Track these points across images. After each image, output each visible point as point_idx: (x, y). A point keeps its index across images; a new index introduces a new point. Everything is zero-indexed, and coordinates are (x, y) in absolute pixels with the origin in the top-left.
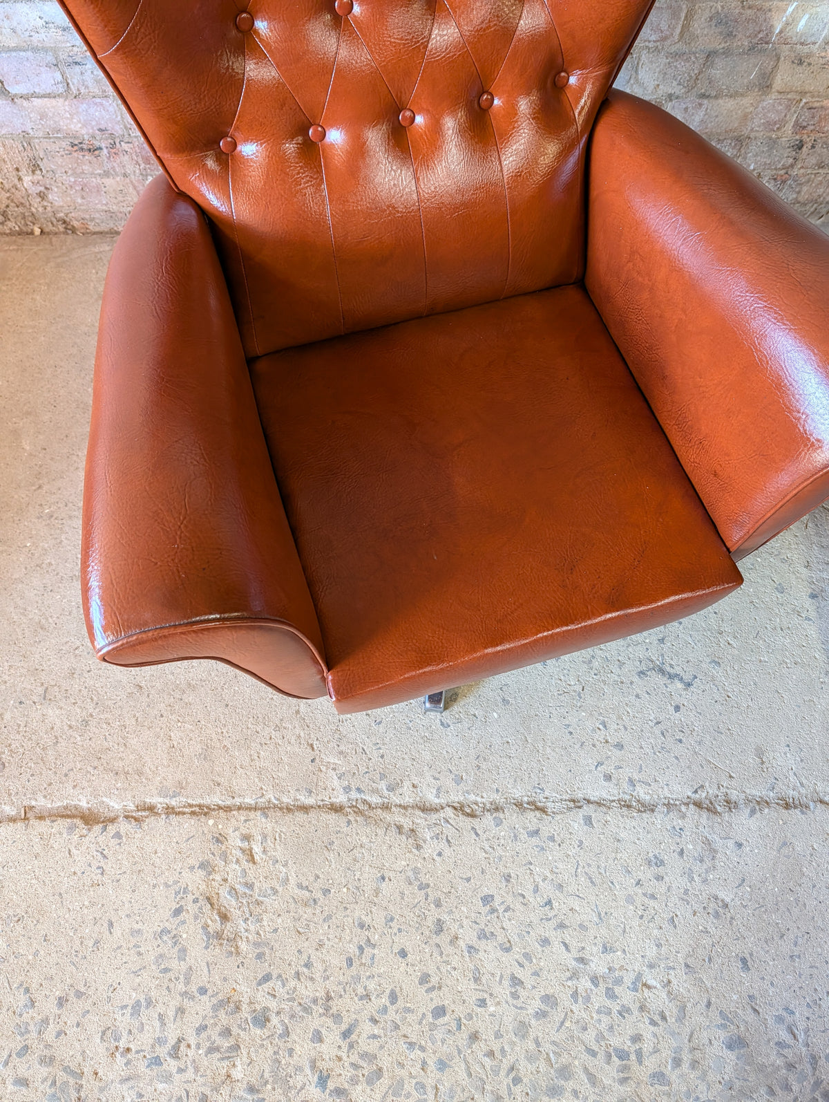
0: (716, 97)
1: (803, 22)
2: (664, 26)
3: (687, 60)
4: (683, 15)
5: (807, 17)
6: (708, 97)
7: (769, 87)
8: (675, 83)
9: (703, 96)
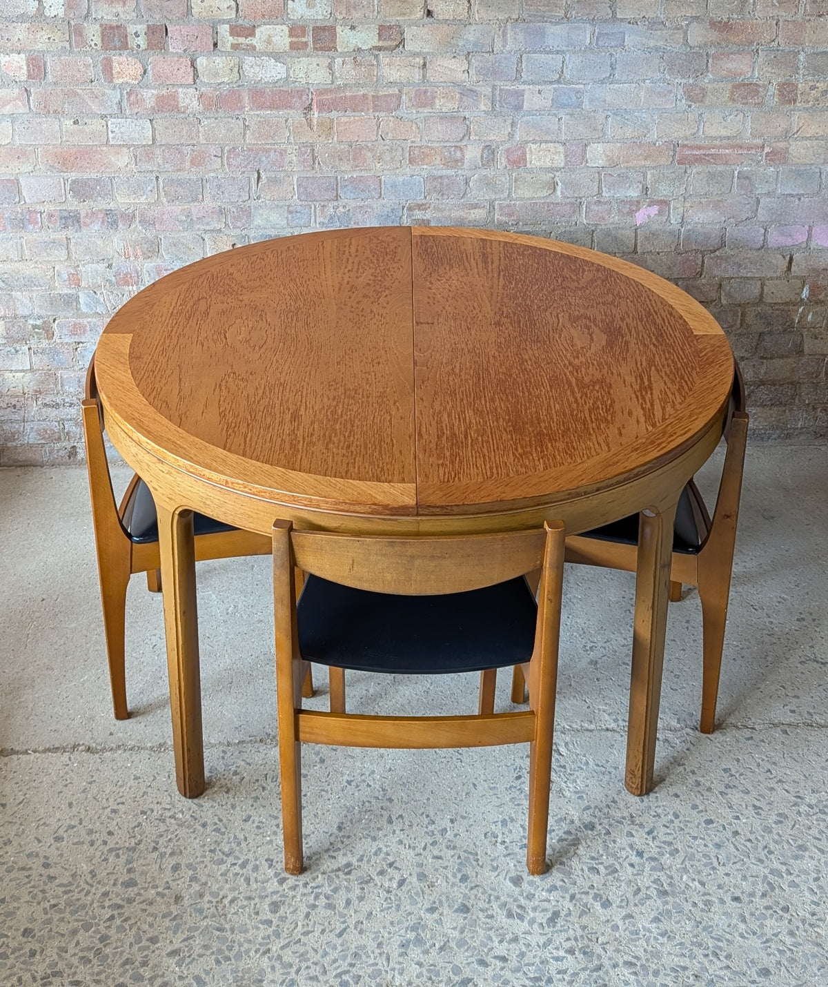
0: (771, 358)
1: (810, 317)
2: (729, 319)
3: (748, 337)
4: (740, 314)
5: (811, 314)
6: (766, 358)
7: (802, 351)
8: (743, 351)
9: (762, 358)
